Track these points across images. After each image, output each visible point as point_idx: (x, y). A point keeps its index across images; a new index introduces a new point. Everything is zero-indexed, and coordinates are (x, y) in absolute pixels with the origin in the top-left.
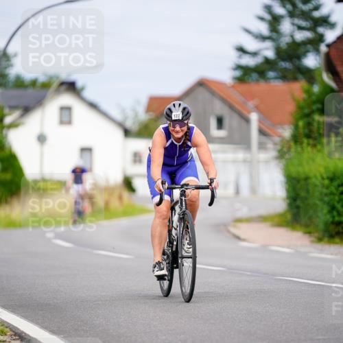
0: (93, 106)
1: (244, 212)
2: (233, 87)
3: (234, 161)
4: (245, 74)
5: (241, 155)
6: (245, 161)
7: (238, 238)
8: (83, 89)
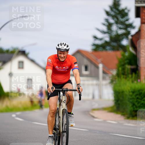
0: (33, 61)
1: (96, 106)
2: (92, 53)
3: (92, 85)
4: (97, 48)
5: (95, 82)
6: (96, 85)
7: (93, 117)
8: (28, 54)
